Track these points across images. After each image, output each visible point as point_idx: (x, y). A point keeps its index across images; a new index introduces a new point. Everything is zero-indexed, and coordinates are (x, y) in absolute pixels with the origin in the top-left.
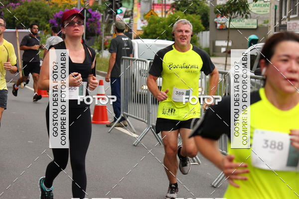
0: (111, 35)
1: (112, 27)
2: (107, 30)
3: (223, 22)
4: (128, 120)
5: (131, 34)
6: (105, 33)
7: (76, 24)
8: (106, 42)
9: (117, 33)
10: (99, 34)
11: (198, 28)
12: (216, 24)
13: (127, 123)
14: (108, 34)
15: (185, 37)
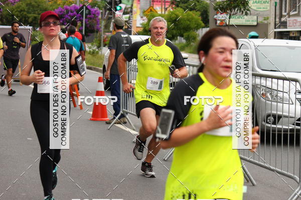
0: (111, 32)
1: (112, 23)
2: (107, 27)
3: (223, 19)
4: (127, 117)
5: (131, 31)
6: (104, 29)
7: (52, 25)
8: (106, 39)
9: (116, 30)
10: (98, 31)
11: (198, 24)
12: (216, 20)
13: (127, 120)
14: (107, 30)
15: (161, 33)
